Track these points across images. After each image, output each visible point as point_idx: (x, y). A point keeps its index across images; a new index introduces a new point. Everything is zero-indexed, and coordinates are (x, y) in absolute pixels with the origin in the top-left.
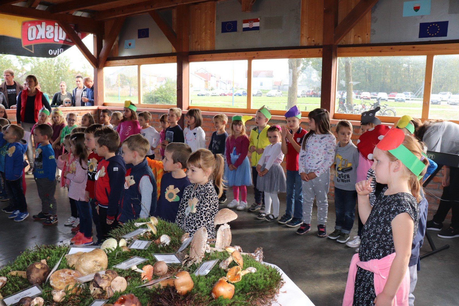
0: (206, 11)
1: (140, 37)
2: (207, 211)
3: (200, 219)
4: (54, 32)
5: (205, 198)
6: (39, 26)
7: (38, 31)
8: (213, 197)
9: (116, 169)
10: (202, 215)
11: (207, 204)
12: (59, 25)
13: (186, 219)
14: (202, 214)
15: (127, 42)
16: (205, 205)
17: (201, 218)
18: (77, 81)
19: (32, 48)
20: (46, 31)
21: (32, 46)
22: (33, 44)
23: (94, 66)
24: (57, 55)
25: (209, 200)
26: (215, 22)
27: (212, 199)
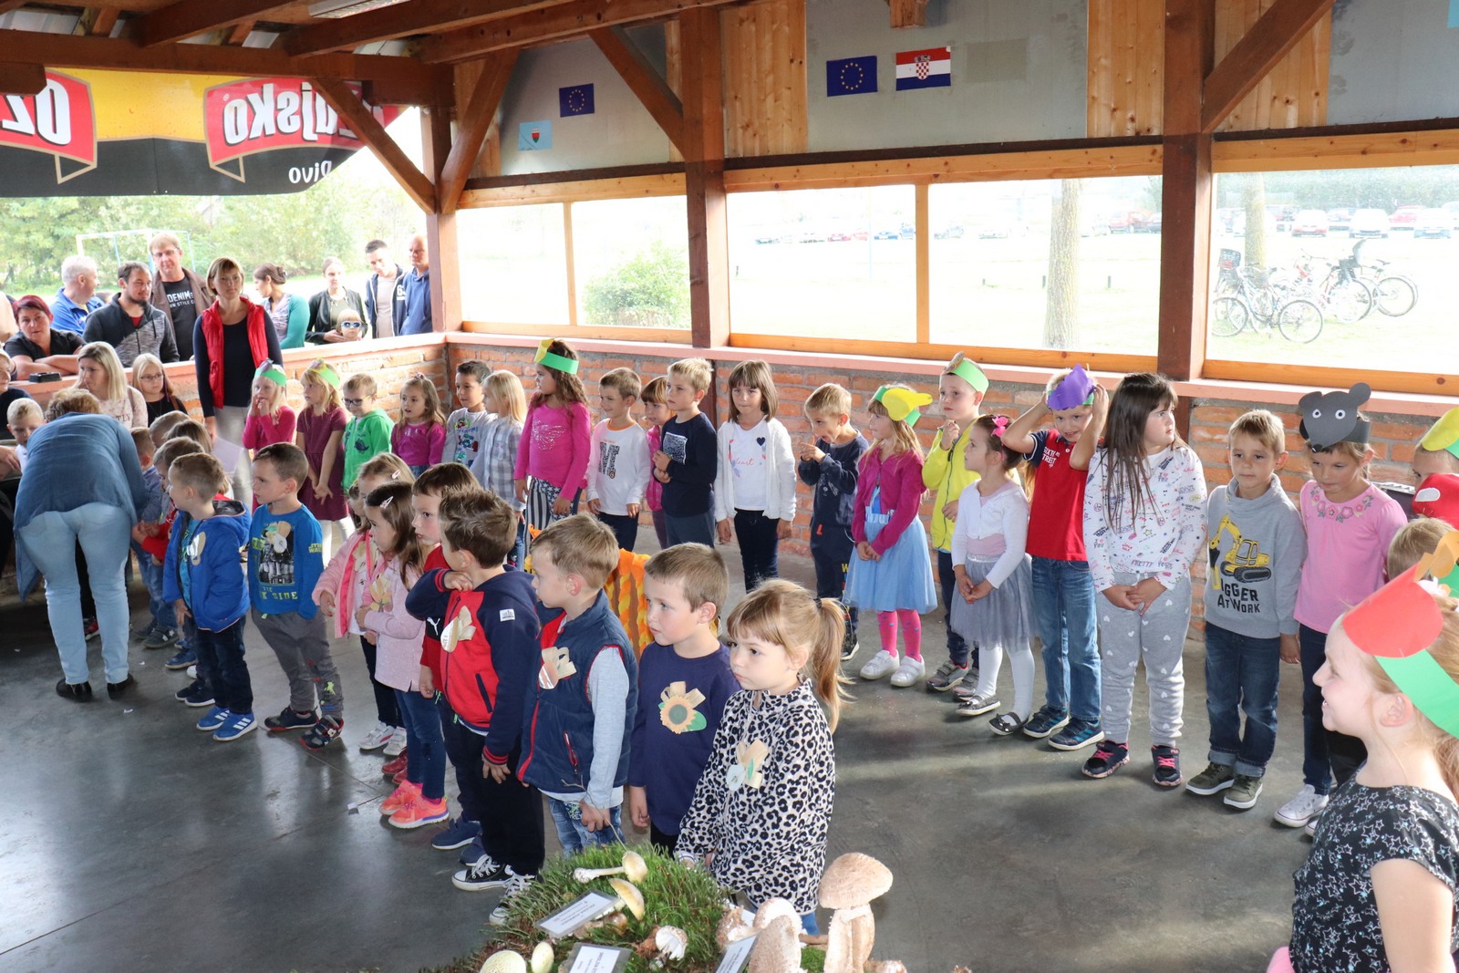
0: (775, 26)
1: (566, 112)
2: (798, 783)
3: (776, 807)
4: (300, 113)
5: (791, 743)
6: (254, 98)
7: (255, 114)
8: (814, 738)
9: (507, 615)
10: (784, 797)
11: (798, 761)
12: (315, 90)
14: (783, 793)
15: (525, 129)
16: (790, 766)
17: (780, 803)
18: (374, 263)
19: (238, 166)
20: (277, 110)
21: (237, 160)
22: (240, 156)
23: (428, 208)
24: (312, 182)
25: (803, 749)
26: (805, 62)
27: (810, 745)
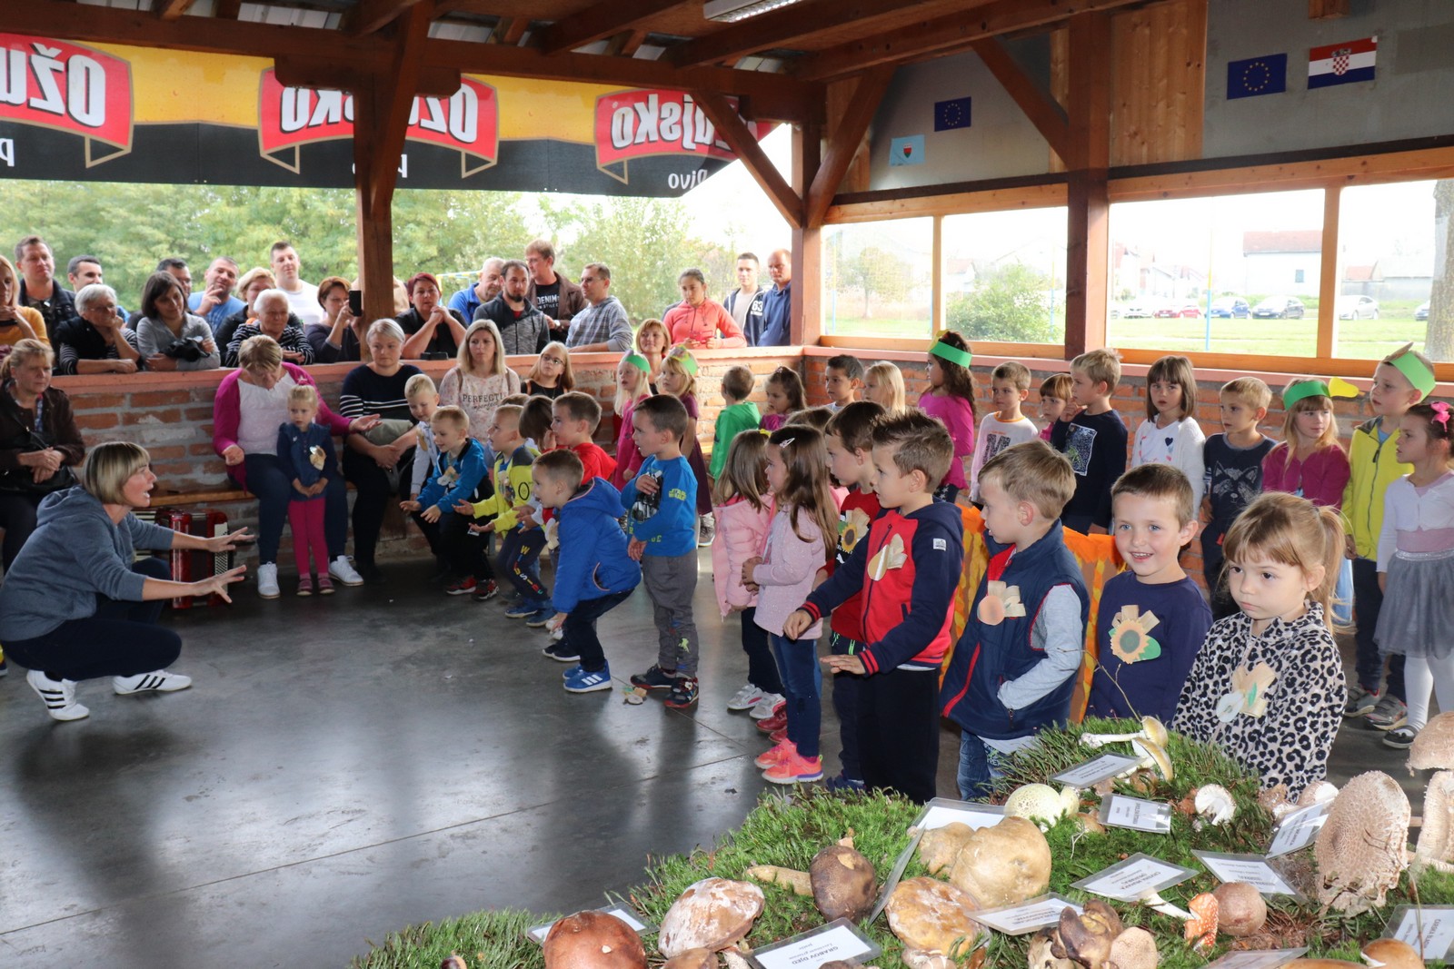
0: (1171, 30)
1: (941, 125)
2: (1319, 715)
3: (1297, 746)
4: (681, 123)
5: (1308, 668)
6: (640, 106)
7: (640, 121)
8: (1334, 665)
9: (939, 544)
10: (1306, 732)
11: (1317, 690)
12: (697, 103)
13: (1220, 735)
14: (1303, 729)
15: (898, 144)
16: (1308, 696)
17: (1301, 741)
18: (741, 269)
19: (623, 169)
20: (661, 119)
21: (622, 163)
22: (625, 159)
23: (795, 223)
24: (688, 188)
25: (1322, 676)
26: (1204, 64)
27: (1330, 672)
